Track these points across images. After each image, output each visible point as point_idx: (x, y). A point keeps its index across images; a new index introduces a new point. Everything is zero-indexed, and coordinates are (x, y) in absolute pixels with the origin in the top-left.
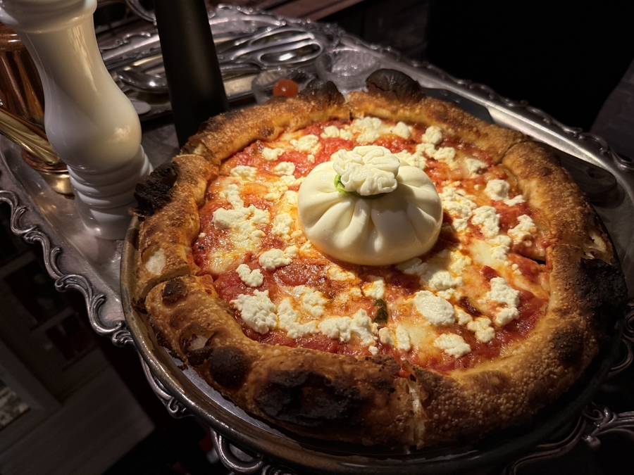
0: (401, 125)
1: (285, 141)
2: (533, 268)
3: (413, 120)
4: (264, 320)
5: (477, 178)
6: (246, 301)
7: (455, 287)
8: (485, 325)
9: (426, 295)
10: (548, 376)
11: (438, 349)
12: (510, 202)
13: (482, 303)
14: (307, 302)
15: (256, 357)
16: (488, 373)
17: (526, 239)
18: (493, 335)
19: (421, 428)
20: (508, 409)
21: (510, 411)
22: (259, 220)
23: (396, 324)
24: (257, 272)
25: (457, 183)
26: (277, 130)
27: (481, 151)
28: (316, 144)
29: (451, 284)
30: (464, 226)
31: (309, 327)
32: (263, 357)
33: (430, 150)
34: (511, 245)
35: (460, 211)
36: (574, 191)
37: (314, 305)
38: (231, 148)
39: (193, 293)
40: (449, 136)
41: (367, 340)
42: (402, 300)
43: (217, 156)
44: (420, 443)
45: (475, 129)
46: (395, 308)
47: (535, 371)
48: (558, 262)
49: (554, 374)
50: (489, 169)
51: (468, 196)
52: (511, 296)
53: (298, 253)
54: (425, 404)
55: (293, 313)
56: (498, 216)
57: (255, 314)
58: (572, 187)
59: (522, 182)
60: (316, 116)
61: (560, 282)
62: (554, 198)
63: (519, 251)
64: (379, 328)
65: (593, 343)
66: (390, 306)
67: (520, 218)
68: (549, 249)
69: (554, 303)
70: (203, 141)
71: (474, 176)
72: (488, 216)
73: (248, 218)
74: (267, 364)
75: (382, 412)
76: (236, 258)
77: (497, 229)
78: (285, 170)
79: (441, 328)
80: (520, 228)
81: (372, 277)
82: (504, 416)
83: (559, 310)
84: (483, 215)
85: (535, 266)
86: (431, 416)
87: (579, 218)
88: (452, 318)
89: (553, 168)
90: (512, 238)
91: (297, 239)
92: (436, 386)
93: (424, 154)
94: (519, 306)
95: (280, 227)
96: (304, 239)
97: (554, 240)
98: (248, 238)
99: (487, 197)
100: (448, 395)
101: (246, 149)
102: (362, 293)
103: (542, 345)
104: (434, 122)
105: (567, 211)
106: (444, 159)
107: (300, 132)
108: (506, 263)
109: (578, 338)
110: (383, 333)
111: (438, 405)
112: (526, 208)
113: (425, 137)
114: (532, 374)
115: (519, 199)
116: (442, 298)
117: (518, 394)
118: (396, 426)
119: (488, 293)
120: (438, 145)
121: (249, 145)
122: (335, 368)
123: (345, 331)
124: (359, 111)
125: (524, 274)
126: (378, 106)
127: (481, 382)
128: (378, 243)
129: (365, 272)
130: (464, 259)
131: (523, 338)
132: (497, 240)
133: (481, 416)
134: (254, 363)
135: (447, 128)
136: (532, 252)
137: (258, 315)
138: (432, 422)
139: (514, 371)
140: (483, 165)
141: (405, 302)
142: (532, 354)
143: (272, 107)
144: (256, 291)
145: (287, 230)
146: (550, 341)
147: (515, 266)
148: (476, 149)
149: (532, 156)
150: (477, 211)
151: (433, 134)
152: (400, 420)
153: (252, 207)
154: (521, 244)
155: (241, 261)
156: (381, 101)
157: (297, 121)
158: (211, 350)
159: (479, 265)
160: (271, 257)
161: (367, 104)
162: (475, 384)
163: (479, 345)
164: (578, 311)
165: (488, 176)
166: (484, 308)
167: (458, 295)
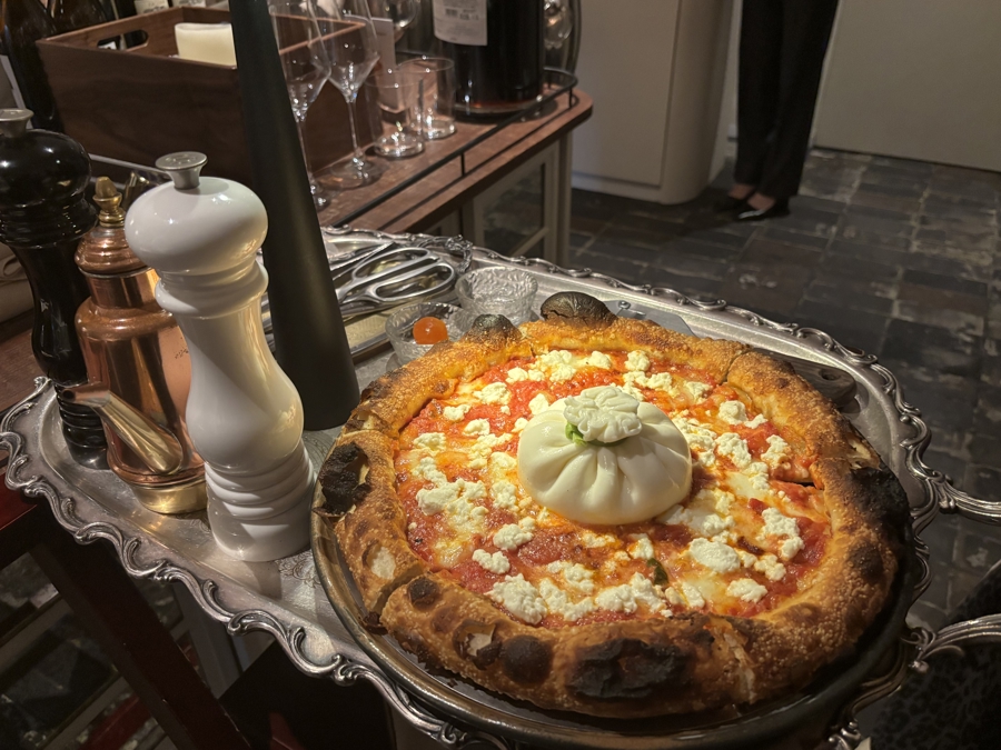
0: (596, 354)
1: (464, 395)
2: (800, 492)
3: (608, 347)
4: (533, 607)
5: (704, 403)
6: (505, 589)
7: (728, 528)
8: (773, 562)
9: (701, 543)
10: (857, 596)
11: (732, 597)
12: (753, 424)
13: (760, 541)
14: (571, 579)
15: (554, 641)
16: (796, 607)
17: (783, 461)
18: (784, 571)
19: (750, 676)
20: (829, 639)
21: (831, 641)
22: (474, 494)
23: (679, 581)
24: (498, 555)
25: (685, 412)
26: (452, 382)
27: (699, 372)
28: (505, 392)
29: (723, 525)
30: (712, 459)
31: (585, 605)
32: (561, 639)
33: (641, 379)
34: (769, 472)
35: (702, 443)
36: (819, 399)
37: (580, 581)
38: (406, 414)
39: (447, 590)
40: (657, 360)
41: (656, 606)
42: (676, 555)
43: (393, 427)
44: (752, 696)
45: (685, 347)
46: (672, 565)
47: (842, 594)
48: (827, 478)
49: (862, 593)
50: (715, 390)
51: (703, 425)
52: (789, 526)
53: (536, 525)
54: (747, 648)
55: (561, 594)
56: (745, 441)
57: (522, 601)
58: (815, 396)
59: (757, 399)
60: (493, 359)
61: (837, 498)
62: (799, 410)
63: (779, 476)
64: (663, 590)
65: (890, 555)
66: (666, 563)
67: (768, 440)
68: (812, 467)
69: (837, 522)
70: (374, 411)
71: (700, 401)
72: (735, 444)
73: (459, 496)
74: (570, 644)
75: (707, 666)
76: (465, 545)
77: (749, 456)
78: (479, 430)
79: (729, 576)
80: (773, 451)
81: (633, 536)
82: (827, 648)
83: (844, 529)
84: (730, 443)
85: (801, 490)
86: (756, 661)
87: (833, 427)
88: (736, 561)
89: (789, 378)
90: (768, 463)
91: (528, 508)
92: (751, 628)
93: (636, 385)
94: (801, 535)
95: (502, 499)
96: (536, 507)
97: (813, 457)
98: (469, 519)
99: (723, 423)
100: (766, 635)
101: (422, 412)
102: (629, 556)
103: (841, 567)
104: (635, 346)
105: (819, 422)
106: (661, 387)
107: (479, 382)
108: (771, 492)
109: (873, 551)
110: (670, 592)
111: (759, 647)
112: (771, 428)
113: (628, 365)
114: (841, 598)
115: (760, 419)
116: (719, 542)
117: (834, 621)
118: (725, 679)
119: (764, 528)
120: (648, 372)
121: (424, 406)
122: (646, 631)
123: (628, 600)
124: (540, 345)
125: (793, 500)
126: (563, 336)
127: (794, 616)
128: (635, 495)
129: (624, 532)
130: (726, 496)
131: (817, 565)
132: (752, 469)
133: (805, 652)
134: (555, 647)
135: (652, 351)
136: (794, 475)
137: (525, 602)
138: (759, 667)
139: (822, 599)
140: (707, 387)
141: (680, 556)
142: (833, 578)
143: (440, 356)
144: (508, 577)
145: (513, 499)
146: (847, 561)
147: (781, 493)
148: (693, 370)
149: (760, 368)
150: (718, 440)
151: (636, 360)
152: (727, 671)
153: (460, 480)
154: (779, 468)
155: (471, 548)
156: (566, 329)
157: (473, 369)
158: (500, 645)
159: (744, 500)
160: (507, 535)
161: (550, 336)
162: (788, 620)
163: (774, 584)
164: (865, 525)
165: (716, 398)
166: (764, 545)
167: (734, 537)
